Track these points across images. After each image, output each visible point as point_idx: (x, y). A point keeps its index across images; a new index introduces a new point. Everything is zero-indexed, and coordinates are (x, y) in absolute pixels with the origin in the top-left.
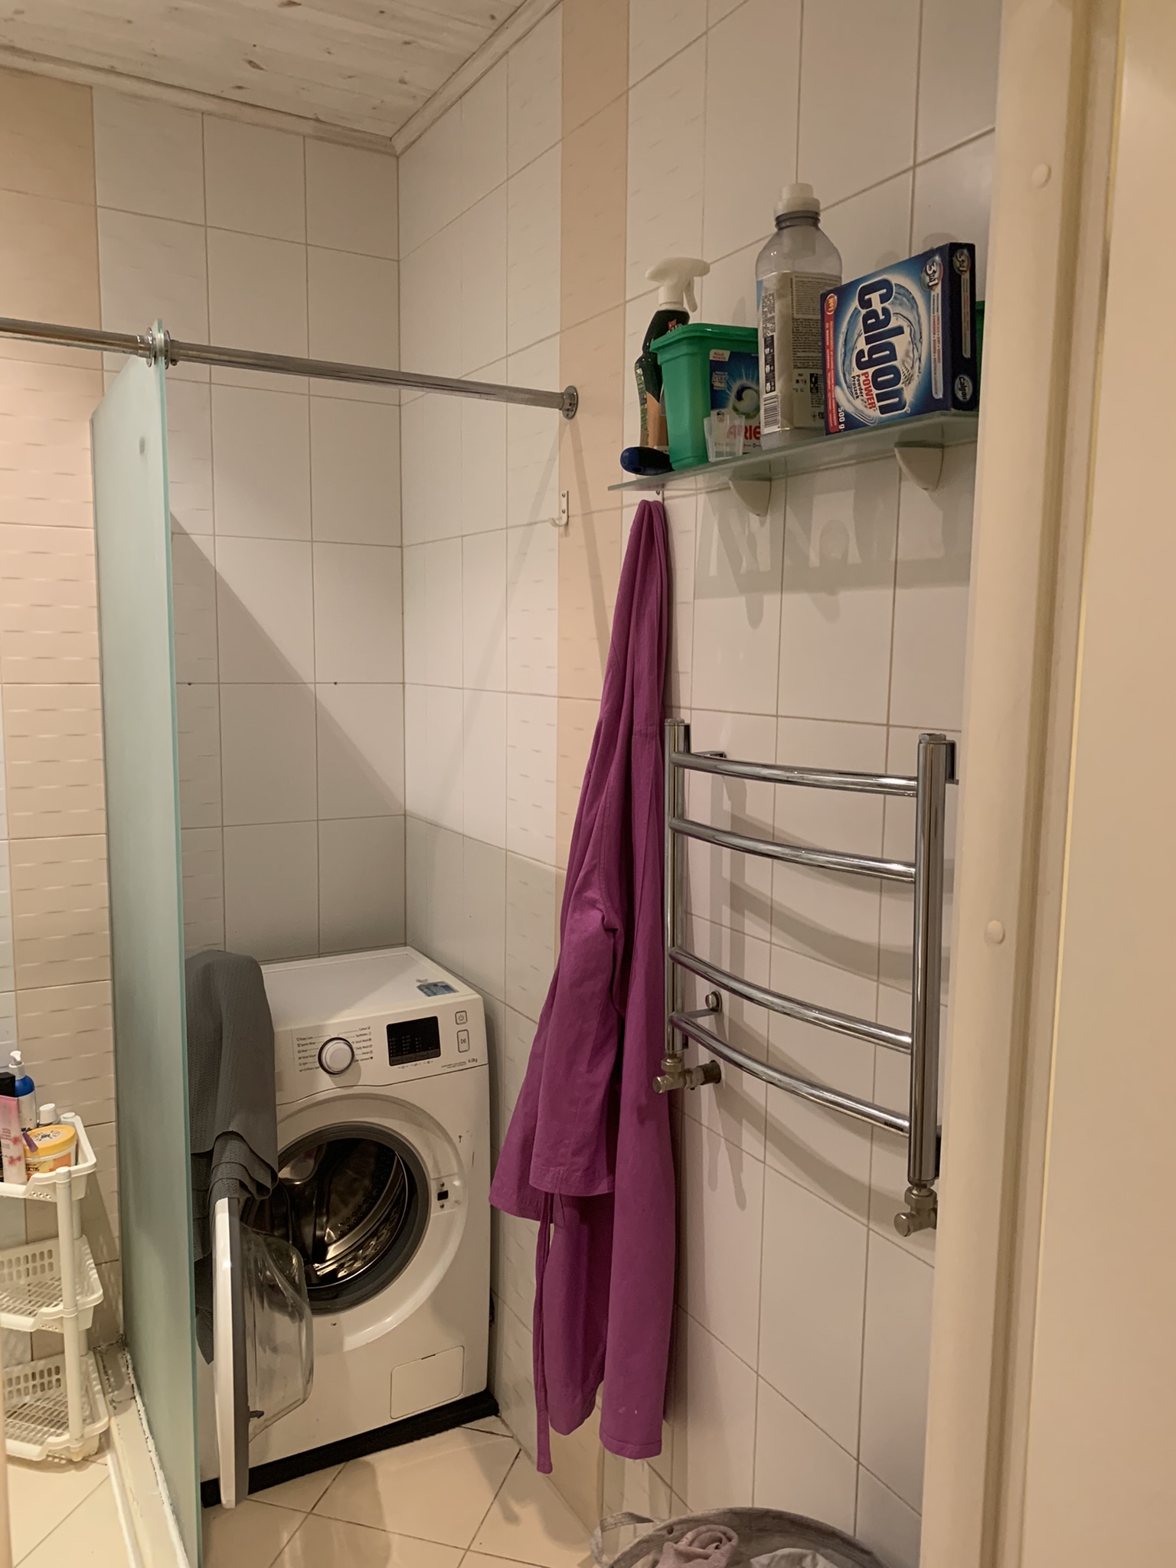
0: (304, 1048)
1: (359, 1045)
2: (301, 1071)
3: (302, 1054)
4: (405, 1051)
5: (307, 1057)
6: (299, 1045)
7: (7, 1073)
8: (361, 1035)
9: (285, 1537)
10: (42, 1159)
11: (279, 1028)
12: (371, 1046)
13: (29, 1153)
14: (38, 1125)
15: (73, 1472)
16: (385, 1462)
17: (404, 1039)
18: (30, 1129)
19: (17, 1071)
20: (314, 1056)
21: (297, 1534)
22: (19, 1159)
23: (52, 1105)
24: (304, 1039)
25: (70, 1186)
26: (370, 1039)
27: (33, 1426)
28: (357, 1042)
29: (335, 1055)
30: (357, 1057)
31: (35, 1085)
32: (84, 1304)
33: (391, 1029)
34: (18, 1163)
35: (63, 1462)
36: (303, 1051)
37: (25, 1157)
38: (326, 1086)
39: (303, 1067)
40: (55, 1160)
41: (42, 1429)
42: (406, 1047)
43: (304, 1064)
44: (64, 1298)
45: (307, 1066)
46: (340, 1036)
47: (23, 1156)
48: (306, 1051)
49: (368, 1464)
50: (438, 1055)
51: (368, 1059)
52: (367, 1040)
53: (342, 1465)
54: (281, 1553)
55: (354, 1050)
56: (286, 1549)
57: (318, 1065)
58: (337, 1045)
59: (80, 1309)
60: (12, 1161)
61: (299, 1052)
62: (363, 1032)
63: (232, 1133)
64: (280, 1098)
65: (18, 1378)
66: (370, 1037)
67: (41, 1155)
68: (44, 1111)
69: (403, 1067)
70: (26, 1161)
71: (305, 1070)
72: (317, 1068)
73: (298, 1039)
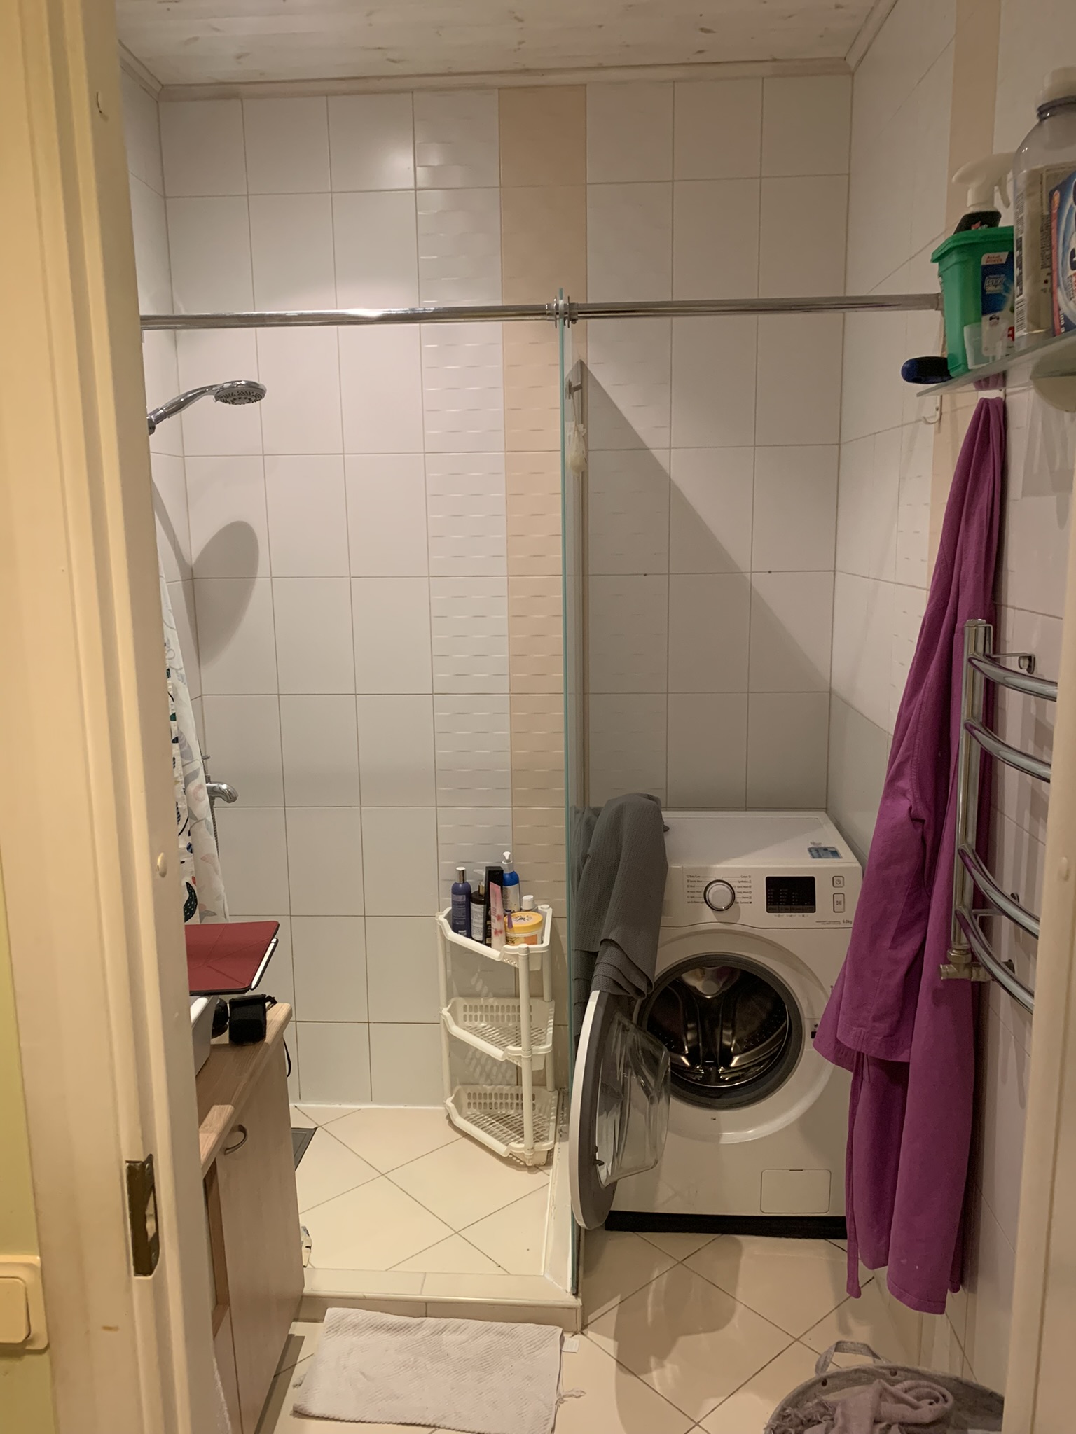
0: (693, 884)
1: (740, 890)
2: (689, 902)
3: (690, 889)
4: (782, 902)
5: (694, 892)
6: (688, 881)
7: (500, 867)
8: (742, 882)
9: (656, 1274)
10: (517, 935)
11: (673, 866)
12: (751, 892)
13: (508, 930)
14: (521, 910)
15: (526, 1172)
16: (753, 1245)
17: (782, 892)
18: (514, 912)
19: (507, 867)
20: (700, 892)
21: (666, 1274)
22: (501, 932)
23: (531, 897)
24: (693, 877)
25: (528, 959)
26: (750, 887)
27: (510, 1132)
28: (739, 887)
29: (719, 894)
30: (737, 900)
31: (520, 879)
32: (537, 1051)
33: (768, 879)
34: (500, 935)
35: (522, 1163)
36: (691, 886)
37: (506, 931)
38: (709, 919)
39: (690, 900)
40: (525, 938)
41: (511, 1134)
42: (782, 898)
43: (692, 897)
44: (522, 1044)
45: (693, 900)
46: (724, 879)
47: (504, 929)
48: (694, 887)
49: (739, 1243)
50: (813, 911)
51: (747, 903)
52: (747, 887)
53: (716, 1236)
54: (650, 1283)
55: (736, 893)
56: (654, 1282)
57: (704, 900)
58: (717, 886)
59: (533, 1053)
60: (496, 932)
61: (688, 886)
62: (744, 879)
63: (611, 941)
64: (665, 920)
65: (507, 1094)
66: (750, 884)
67: (516, 932)
68: (526, 901)
69: (779, 916)
70: (506, 934)
71: (692, 902)
72: (702, 903)
73: (688, 876)
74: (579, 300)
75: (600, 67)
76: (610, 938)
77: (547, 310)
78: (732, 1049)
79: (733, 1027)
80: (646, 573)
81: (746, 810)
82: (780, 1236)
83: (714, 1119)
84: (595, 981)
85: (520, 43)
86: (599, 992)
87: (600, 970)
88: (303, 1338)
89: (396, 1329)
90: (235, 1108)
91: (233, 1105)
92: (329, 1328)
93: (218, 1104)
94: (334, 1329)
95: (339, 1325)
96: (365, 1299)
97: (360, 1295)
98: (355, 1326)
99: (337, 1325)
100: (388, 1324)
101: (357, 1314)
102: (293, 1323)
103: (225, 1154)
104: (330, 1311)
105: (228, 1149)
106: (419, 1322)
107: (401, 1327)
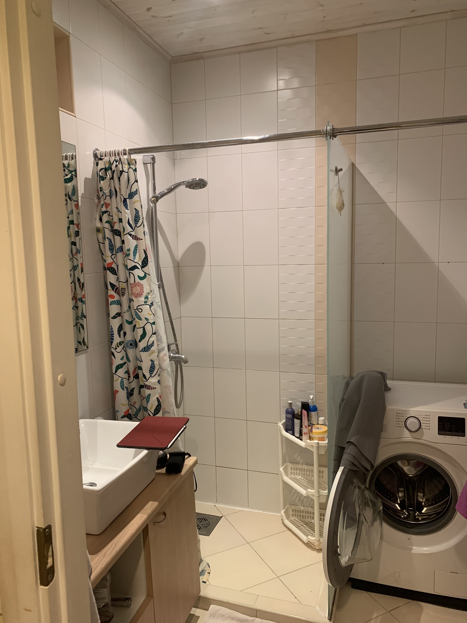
0: (398, 417)
1: (424, 422)
2: (396, 426)
3: (397, 420)
4: (447, 430)
5: (400, 421)
6: (396, 416)
7: (308, 402)
8: (425, 418)
9: (375, 616)
10: (315, 436)
11: (389, 407)
12: (429, 424)
13: (310, 433)
14: (318, 424)
15: (316, 552)
16: (429, 609)
17: (447, 425)
18: (314, 425)
19: (311, 403)
20: (403, 422)
21: (381, 616)
22: (307, 433)
23: (323, 418)
24: (399, 414)
25: (318, 448)
26: (429, 421)
27: (311, 531)
28: (423, 421)
29: (412, 423)
30: (422, 427)
31: (318, 409)
32: (322, 493)
33: (439, 418)
34: (306, 435)
35: (314, 547)
36: (398, 418)
38: (407, 436)
39: (397, 425)
40: (318, 437)
41: (311, 532)
42: (447, 428)
43: (398, 424)
44: (315, 488)
45: (399, 425)
46: (415, 416)
47: (308, 433)
48: (399, 419)
49: (421, 606)
50: (464, 436)
51: (428, 429)
52: (428, 421)
53: (411, 600)
54: (370, 620)
55: (421, 423)
56: (373, 620)
57: (404, 426)
58: (412, 419)
59: (320, 494)
60: (304, 434)
61: (396, 418)
62: (426, 417)
63: (353, 443)
64: (383, 434)
65: (311, 512)
66: (429, 420)
67: (314, 434)
68: (321, 420)
69: (445, 437)
70: (310, 435)
71: (398, 427)
72: (404, 427)
73: (396, 413)
74: (337, 126)
75: (364, 25)
76: (351, 441)
77: (322, 132)
78: (423, 504)
79: (424, 493)
80: (384, 262)
81: (435, 383)
82: (445, 606)
83: (409, 539)
84: (342, 462)
85: (324, 17)
86: (344, 467)
87: (345, 456)
88: (199, 617)
89: (241, 621)
90: (159, 504)
91: (158, 502)
92: (211, 614)
93: (152, 501)
94: (213, 616)
95: (215, 614)
96: (228, 603)
97: (226, 601)
98: (223, 616)
99: (214, 614)
100: (238, 618)
101: (224, 610)
102: (193, 609)
103: (154, 525)
104: (212, 606)
105: (155, 523)
106: (252, 619)
107: (244, 620)
